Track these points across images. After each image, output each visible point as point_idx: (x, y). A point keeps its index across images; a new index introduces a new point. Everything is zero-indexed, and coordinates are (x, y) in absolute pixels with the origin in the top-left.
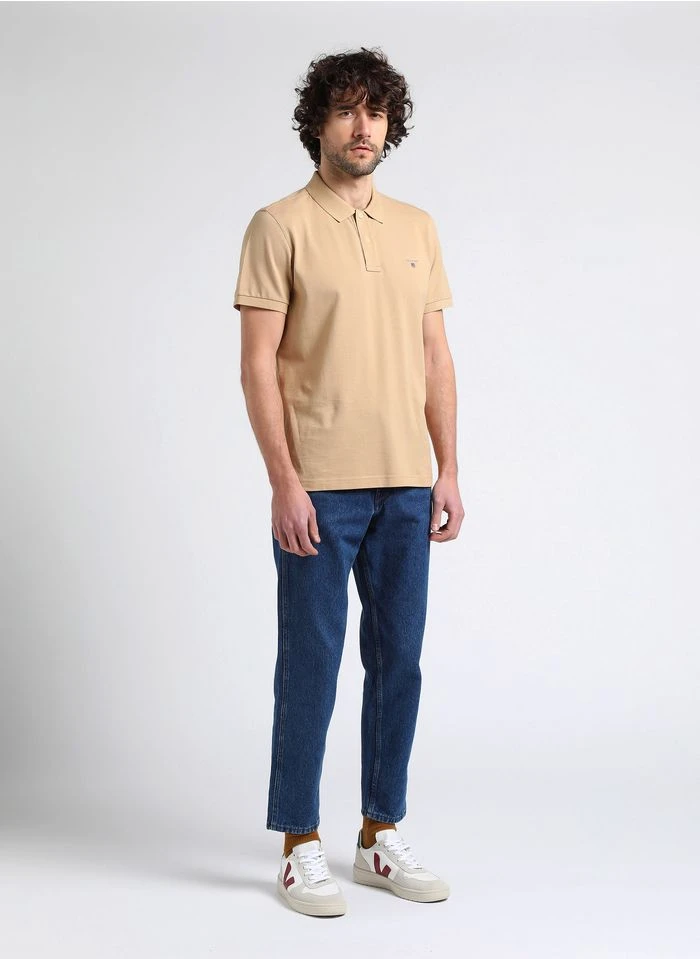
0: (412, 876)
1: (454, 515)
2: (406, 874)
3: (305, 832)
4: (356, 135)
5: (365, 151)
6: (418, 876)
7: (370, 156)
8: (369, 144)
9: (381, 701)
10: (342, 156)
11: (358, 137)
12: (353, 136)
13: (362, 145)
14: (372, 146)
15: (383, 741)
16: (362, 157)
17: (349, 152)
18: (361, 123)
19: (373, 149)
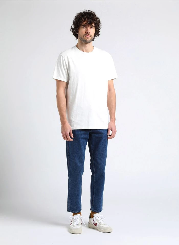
0: (103, 226)
1: (113, 132)
2: (101, 225)
3: (77, 213)
4: (86, 32)
5: (89, 37)
6: (104, 226)
7: (90, 38)
8: (90, 35)
9: (95, 180)
10: (83, 38)
11: (87, 33)
12: (85, 33)
13: (88, 35)
14: (91, 35)
15: (95, 191)
16: (88, 38)
17: (85, 37)
18: (88, 29)
19: (91, 36)
